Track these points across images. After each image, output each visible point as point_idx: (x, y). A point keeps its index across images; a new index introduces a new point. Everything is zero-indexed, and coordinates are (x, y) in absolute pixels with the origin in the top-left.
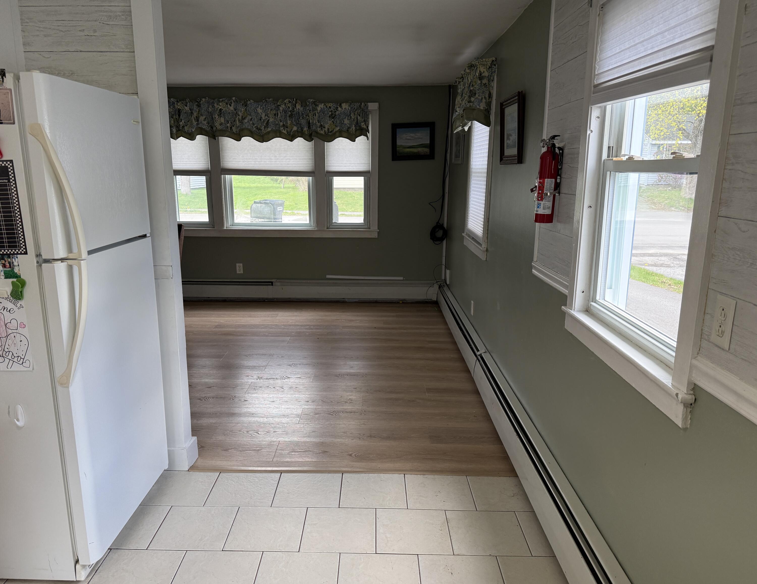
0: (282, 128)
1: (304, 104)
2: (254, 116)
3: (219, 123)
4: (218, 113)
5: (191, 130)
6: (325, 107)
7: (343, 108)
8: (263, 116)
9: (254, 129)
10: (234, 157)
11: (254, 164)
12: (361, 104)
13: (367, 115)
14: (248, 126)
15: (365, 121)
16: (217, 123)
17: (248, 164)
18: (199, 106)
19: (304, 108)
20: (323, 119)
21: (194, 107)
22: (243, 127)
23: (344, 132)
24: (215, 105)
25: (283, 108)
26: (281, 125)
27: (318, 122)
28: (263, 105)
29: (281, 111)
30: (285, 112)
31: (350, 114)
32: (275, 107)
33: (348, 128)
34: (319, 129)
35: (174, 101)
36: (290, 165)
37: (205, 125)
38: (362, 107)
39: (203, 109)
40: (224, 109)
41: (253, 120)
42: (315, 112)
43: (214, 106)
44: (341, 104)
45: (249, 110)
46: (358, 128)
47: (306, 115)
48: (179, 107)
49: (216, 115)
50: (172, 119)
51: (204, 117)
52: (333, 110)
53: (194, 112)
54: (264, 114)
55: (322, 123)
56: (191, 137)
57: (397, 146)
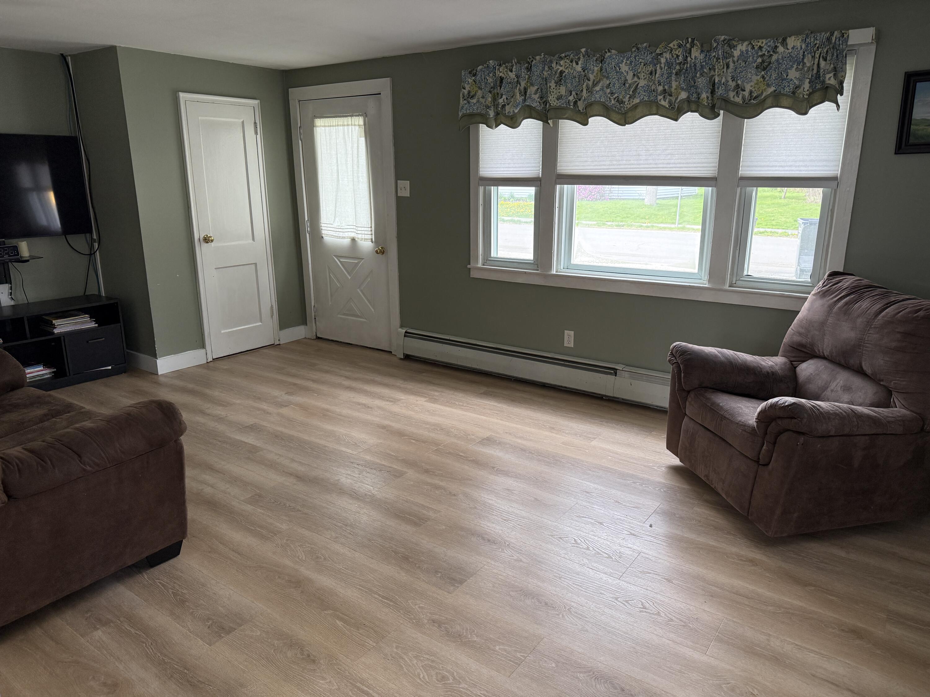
0: (661, 97)
1: (707, 49)
2: (615, 78)
3: (556, 96)
4: (556, 79)
5: (513, 111)
6: (749, 50)
7: (790, 47)
8: (630, 77)
9: (613, 102)
10: (578, 154)
11: (609, 165)
12: (832, 34)
13: (843, 56)
14: (600, 98)
15: (835, 69)
16: (551, 96)
17: (600, 165)
18: (529, 69)
19: (706, 55)
20: (742, 72)
21: (521, 72)
22: (591, 99)
23: (785, 98)
24: (553, 65)
25: (667, 60)
26: (659, 91)
27: (732, 81)
28: (631, 57)
29: (663, 65)
30: (669, 65)
31: (803, 59)
32: (652, 58)
33: (796, 88)
34: (731, 94)
35: (495, 64)
36: (671, 166)
37: (534, 101)
38: (833, 41)
39: (536, 73)
40: (567, 71)
41: (611, 86)
42: (728, 60)
43: (551, 66)
44: (786, 38)
45: (606, 69)
46: (818, 86)
47: (710, 69)
48: (501, 74)
49: (553, 81)
50: (490, 95)
51: (536, 87)
52: (766, 53)
53: (521, 81)
54: (631, 74)
55: (739, 82)
56: (513, 123)
57: (912, 122)
